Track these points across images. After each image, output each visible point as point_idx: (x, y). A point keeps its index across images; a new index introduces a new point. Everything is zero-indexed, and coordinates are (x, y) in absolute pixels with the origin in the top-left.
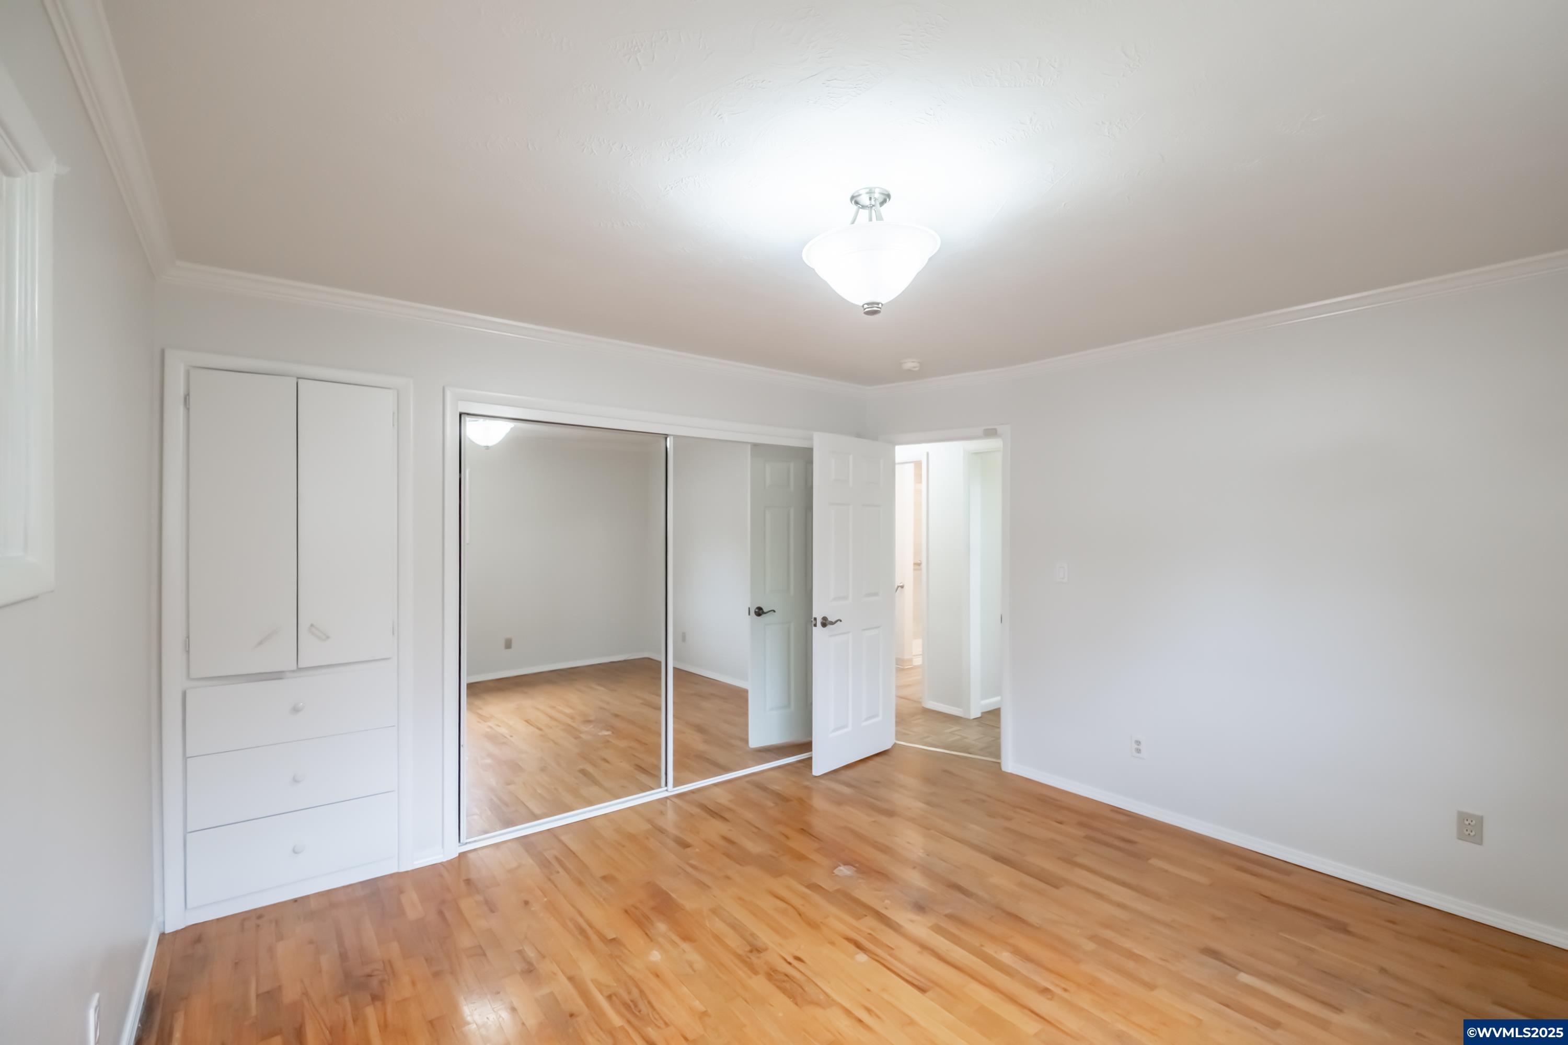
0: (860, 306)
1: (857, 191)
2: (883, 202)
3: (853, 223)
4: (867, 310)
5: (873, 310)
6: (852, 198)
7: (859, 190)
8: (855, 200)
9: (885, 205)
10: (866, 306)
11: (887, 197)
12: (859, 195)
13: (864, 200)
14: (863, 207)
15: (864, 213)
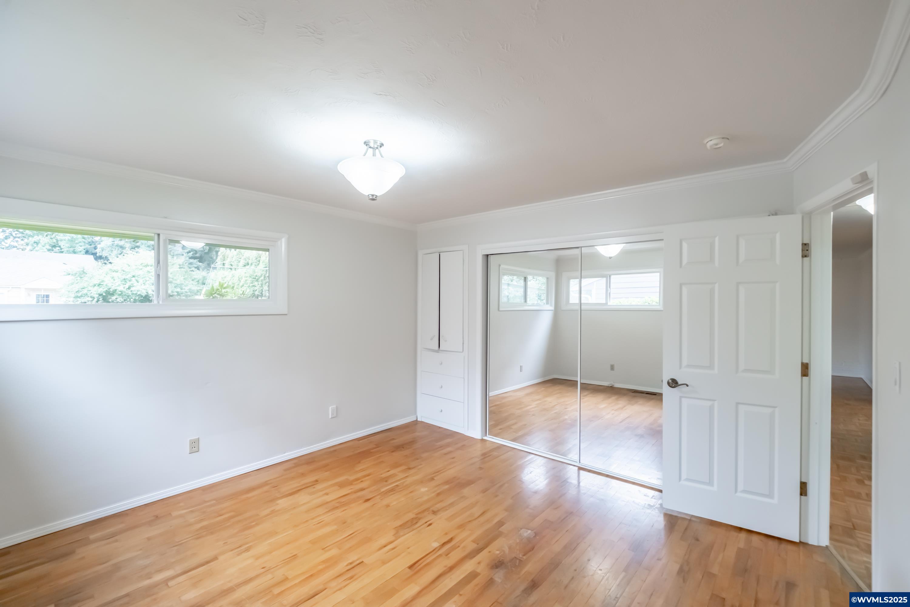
0: (366, 195)
1: (369, 140)
2: (381, 147)
3: (365, 155)
4: (370, 198)
5: (374, 198)
6: (365, 143)
7: (370, 140)
8: (366, 143)
9: (381, 148)
10: (370, 196)
11: (382, 145)
12: (370, 142)
13: (372, 145)
14: (370, 147)
15: (371, 150)
